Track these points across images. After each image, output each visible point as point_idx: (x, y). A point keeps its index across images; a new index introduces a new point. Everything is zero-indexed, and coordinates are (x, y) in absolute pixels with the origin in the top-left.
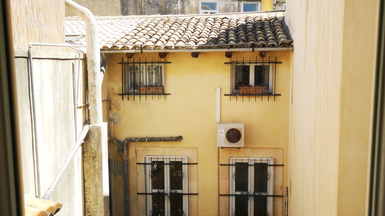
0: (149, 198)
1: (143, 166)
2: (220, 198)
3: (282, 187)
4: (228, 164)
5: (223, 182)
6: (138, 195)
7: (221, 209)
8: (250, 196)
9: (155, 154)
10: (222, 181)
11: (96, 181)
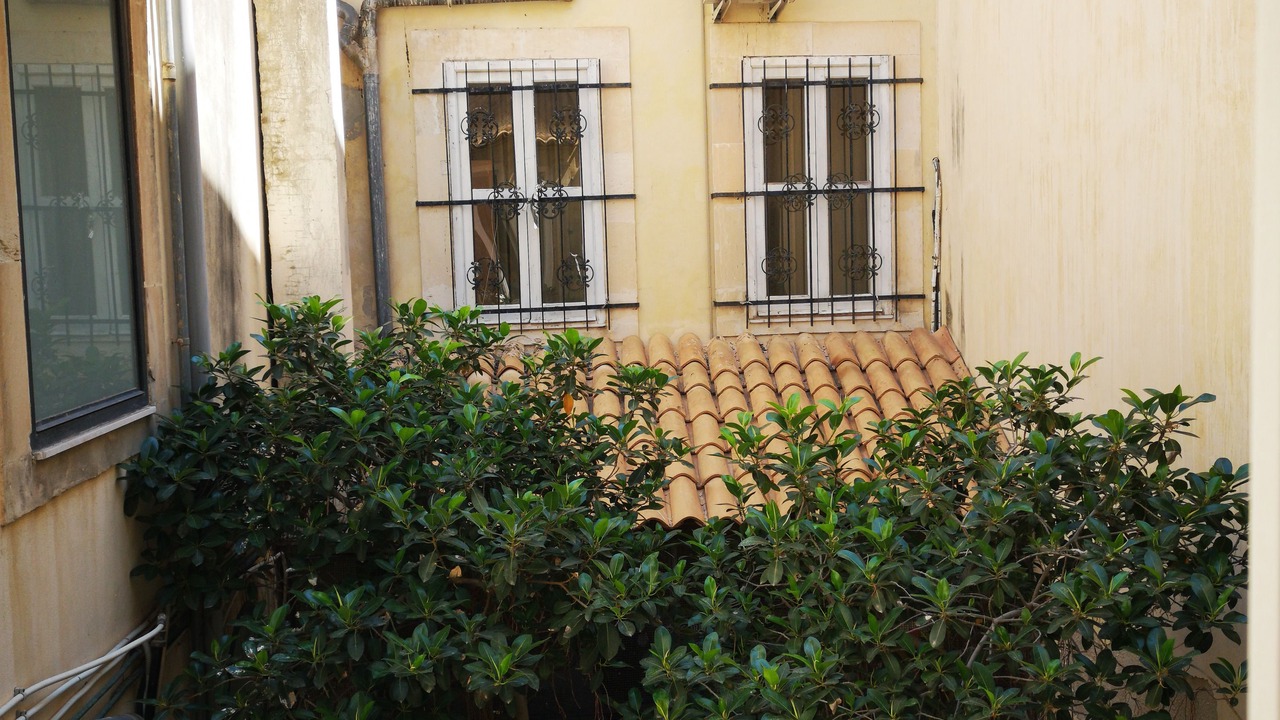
0: (460, 219)
1: (435, 99)
2: (715, 207)
3: (919, 159)
4: (740, 81)
5: (725, 148)
6: (422, 210)
7: (717, 247)
8: (817, 192)
9: (481, 55)
10: (717, 145)
11: (304, 37)
